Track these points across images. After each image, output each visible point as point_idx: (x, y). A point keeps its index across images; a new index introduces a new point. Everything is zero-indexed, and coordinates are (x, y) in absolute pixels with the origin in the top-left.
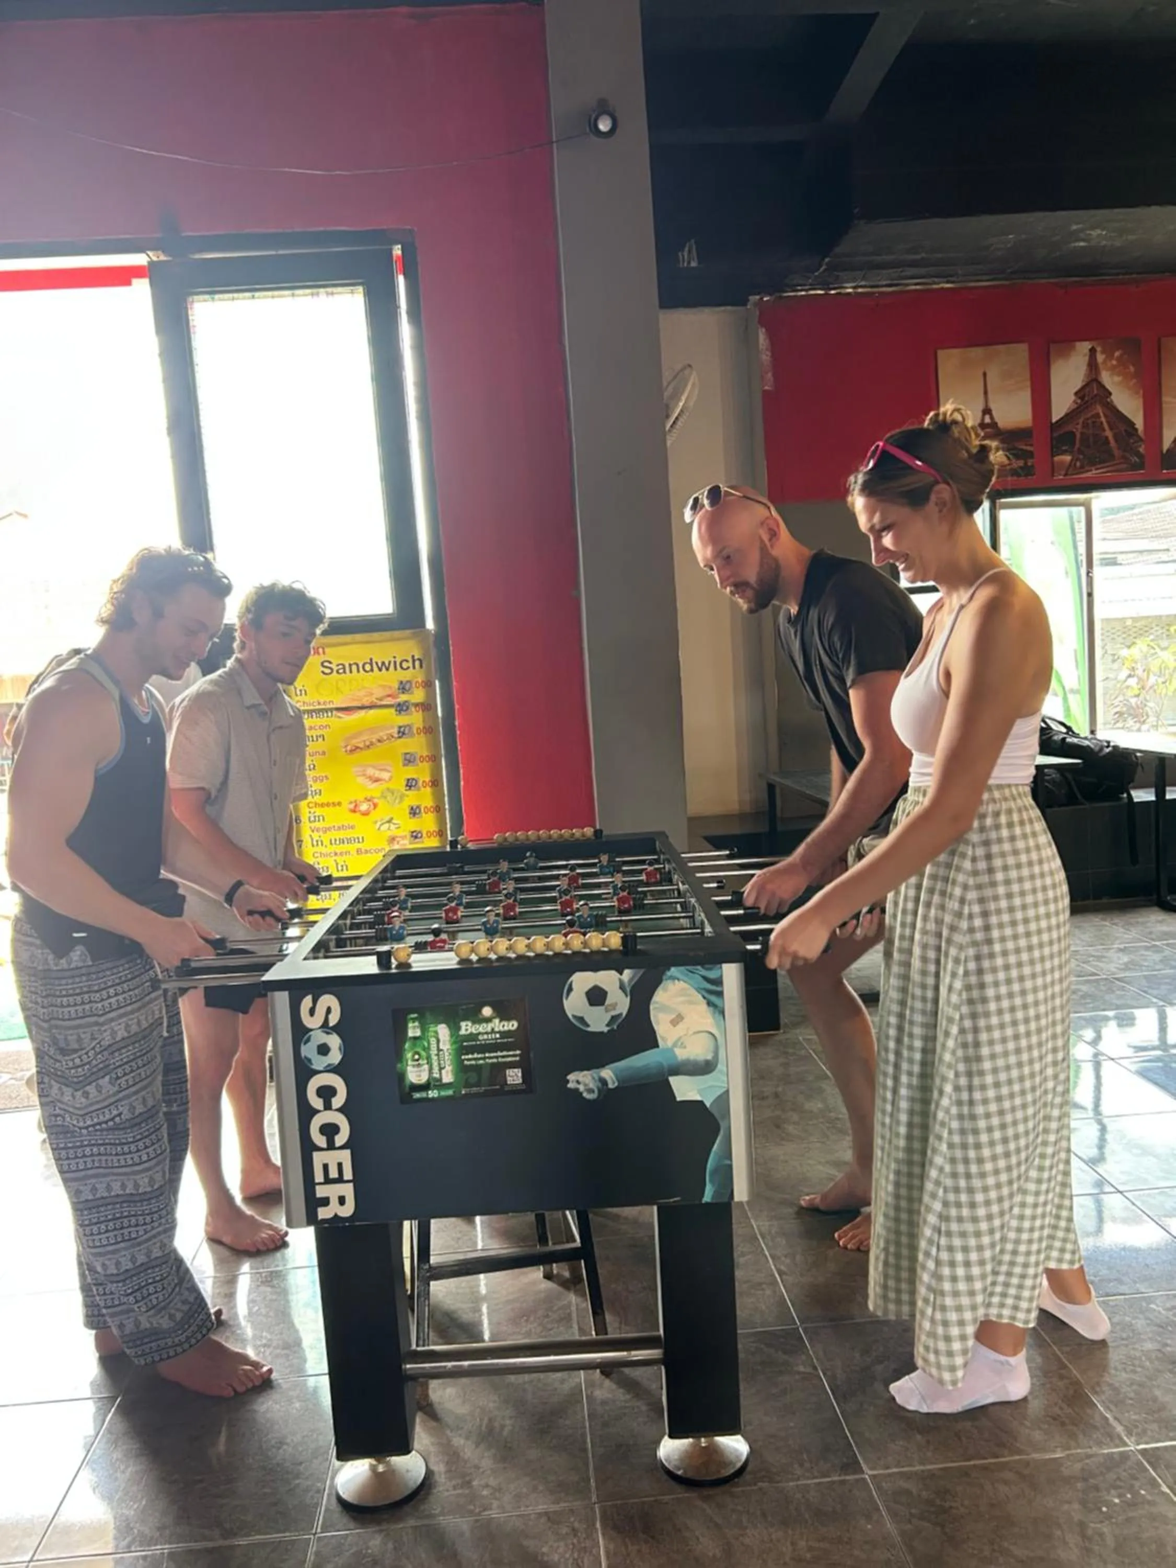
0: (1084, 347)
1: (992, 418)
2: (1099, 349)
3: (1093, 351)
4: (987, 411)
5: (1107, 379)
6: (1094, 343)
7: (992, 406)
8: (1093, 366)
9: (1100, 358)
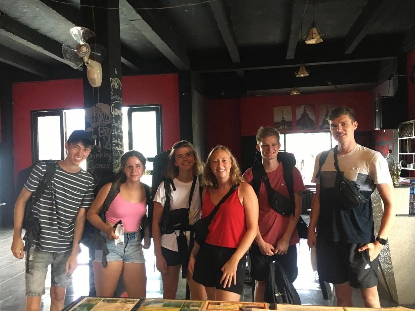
0: (303, 106)
1: (284, 119)
2: (306, 107)
3: (305, 107)
4: (283, 118)
5: (308, 112)
6: (305, 106)
7: (284, 117)
8: (305, 110)
9: (306, 108)
